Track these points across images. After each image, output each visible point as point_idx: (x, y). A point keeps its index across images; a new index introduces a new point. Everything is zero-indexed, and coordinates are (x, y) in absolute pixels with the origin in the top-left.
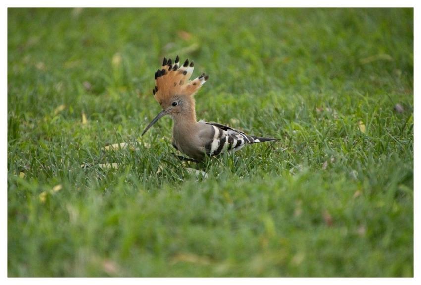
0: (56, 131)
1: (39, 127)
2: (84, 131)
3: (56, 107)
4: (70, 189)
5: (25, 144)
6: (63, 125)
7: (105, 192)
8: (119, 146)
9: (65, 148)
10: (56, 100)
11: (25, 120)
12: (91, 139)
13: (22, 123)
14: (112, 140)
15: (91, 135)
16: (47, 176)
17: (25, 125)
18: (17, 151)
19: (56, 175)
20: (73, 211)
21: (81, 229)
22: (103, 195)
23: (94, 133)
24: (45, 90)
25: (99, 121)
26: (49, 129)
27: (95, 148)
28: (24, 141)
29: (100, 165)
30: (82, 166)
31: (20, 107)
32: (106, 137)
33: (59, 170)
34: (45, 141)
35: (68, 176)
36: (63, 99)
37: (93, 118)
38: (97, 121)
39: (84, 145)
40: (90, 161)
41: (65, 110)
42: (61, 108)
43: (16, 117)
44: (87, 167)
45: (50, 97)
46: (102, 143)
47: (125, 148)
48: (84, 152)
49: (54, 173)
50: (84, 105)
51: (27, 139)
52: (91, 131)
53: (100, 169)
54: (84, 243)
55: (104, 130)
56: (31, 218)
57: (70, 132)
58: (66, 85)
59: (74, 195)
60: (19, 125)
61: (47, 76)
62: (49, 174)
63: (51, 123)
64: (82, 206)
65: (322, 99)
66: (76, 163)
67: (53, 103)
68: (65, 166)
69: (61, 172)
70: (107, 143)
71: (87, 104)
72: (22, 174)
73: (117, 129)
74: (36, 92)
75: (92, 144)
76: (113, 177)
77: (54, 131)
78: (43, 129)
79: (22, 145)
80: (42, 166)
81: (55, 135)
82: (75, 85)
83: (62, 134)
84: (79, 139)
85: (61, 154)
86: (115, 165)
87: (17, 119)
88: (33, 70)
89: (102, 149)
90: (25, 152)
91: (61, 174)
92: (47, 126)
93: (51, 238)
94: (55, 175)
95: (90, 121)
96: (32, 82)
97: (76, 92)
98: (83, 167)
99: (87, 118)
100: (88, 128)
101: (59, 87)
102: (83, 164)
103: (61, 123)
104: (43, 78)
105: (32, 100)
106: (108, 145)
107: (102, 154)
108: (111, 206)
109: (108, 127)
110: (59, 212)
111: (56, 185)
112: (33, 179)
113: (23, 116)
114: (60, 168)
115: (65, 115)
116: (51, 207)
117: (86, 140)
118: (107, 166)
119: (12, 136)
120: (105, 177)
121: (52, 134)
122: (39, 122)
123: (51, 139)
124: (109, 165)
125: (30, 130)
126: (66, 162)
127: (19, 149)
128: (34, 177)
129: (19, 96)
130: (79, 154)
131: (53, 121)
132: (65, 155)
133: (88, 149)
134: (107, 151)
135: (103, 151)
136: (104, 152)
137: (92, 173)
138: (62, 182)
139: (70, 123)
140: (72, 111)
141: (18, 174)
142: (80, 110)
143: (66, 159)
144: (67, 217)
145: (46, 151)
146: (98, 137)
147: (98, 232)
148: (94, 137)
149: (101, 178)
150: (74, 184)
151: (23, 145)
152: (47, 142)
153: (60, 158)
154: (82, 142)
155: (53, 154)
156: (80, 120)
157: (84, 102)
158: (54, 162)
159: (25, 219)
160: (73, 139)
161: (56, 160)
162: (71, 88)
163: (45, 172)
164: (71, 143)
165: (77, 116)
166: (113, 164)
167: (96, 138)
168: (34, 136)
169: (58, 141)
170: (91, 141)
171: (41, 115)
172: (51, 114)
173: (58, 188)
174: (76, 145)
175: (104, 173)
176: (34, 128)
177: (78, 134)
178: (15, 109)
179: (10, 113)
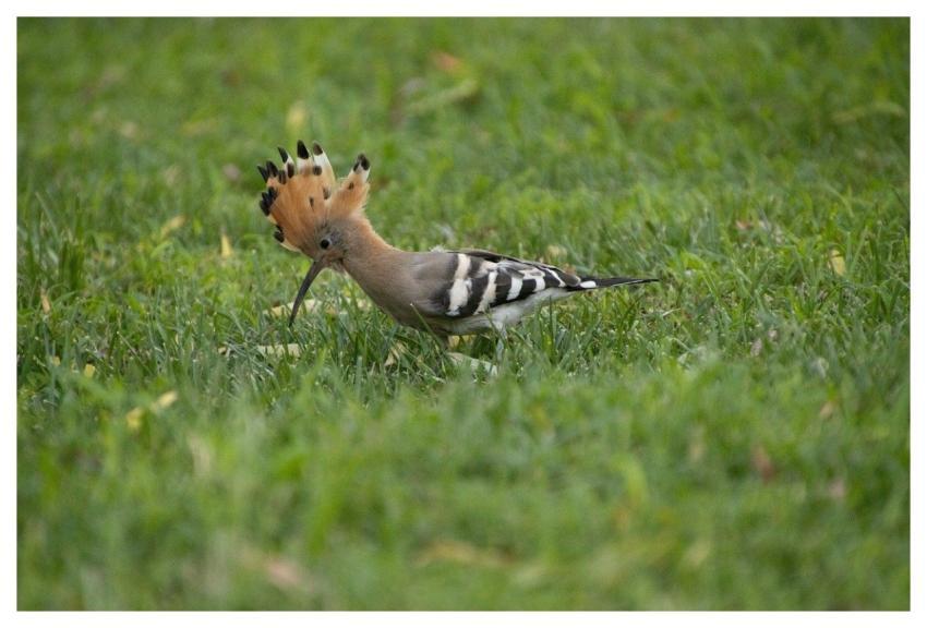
0: (163, 274)
1: (125, 265)
2: (226, 272)
3: (163, 220)
4: (194, 402)
5: (97, 304)
6: (178, 260)
7: (271, 407)
9: (183, 309)
10: (164, 206)
11: (96, 249)
12: (241, 290)
13: (89, 256)
14: (287, 293)
15: (240, 282)
16: (146, 373)
17: (96, 261)
18: (79, 319)
19: (165, 370)
20: (202, 449)
21: (220, 489)
22: (267, 415)
23: (247, 279)
24: (138, 182)
25: (259, 251)
26: (149, 270)
27: (249, 309)
28: (95, 296)
29: (261, 349)
30: (221, 350)
31: (84, 224)
32: (275, 286)
33: (172, 359)
34: (140, 294)
35: (190, 372)
36: (179, 202)
37: (245, 245)
38: (254, 252)
39: (224, 304)
40: (239, 340)
41: (183, 227)
42: (175, 223)
43: (76, 243)
44: (232, 352)
45: (150, 198)
46: (265, 299)
47: (315, 310)
48: (225, 320)
49: (158, 367)
50: (226, 217)
51: (100, 292)
52: (241, 272)
53: (260, 358)
54: (226, 521)
55: (269, 271)
56: (111, 464)
57: (194, 276)
58: (185, 171)
59: (204, 415)
60: (82, 259)
61: (144, 153)
62: (148, 368)
63: (153, 255)
64: (221, 439)
65: (750, 201)
66: (208, 343)
67: (157, 211)
68: (183, 351)
69: (175, 363)
70: (275, 299)
71: (231, 215)
72: (90, 369)
73: (298, 270)
74: (119, 188)
75: (243, 302)
76: (288, 373)
77: (160, 272)
78: (136, 268)
79: (89, 304)
80: (134, 350)
81: (162, 282)
82: (205, 172)
83: (177, 280)
84: (214, 292)
85: (175, 323)
86: (294, 348)
87: (77, 247)
88: (114, 139)
89: (266, 312)
90: (95, 319)
91: (176, 368)
92: (144, 263)
93: (154, 508)
94: (162, 370)
95: (239, 252)
96: (113, 167)
97: (207, 187)
98: (224, 353)
99: (232, 244)
100: (234, 268)
101: (169, 176)
102: (223, 345)
103: (174, 257)
104: (135, 157)
105: (111, 205)
106: (277, 304)
107: (266, 323)
108: (285, 439)
109: (277, 264)
110: (171, 452)
111: (166, 390)
112: (115, 380)
113: (92, 241)
114: (172, 355)
115: (185, 239)
116: (155, 442)
117: (230, 293)
118: (275, 350)
119: (68, 286)
120: (272, 374)
121: (155, 280)
122: (126, 253)
123: (153, 292)
124: (281, 347)
125: (108, 272)
126: (187, 341)
127: (84, 313)
128: (115, 374)
129: (82, 196)
130: (215, 324)
131: (158, 251)
132: (184, 325)
133: (233, 314)
134: (277, 318)
135: (267, 318)
136: (269, 320)
137: (243, 366)
138: (178, 386)
139: (195, 256)
140: (199, 229)
141: (82, 367)
142: (216, 228)
143: (186, 334)
144: (187, 462)
145: (143, 318)
146: (255, 287)
147: (258, 497)
148: (247, 286)
149: (262, 377)
150: (204, 389)
151: (92, 305)
152: (144, 298)
153: (172, 333)
154: (221, 298)
155: (158, 326)
156: (215, 252)
157: (225, 208)
158: (160, 342)
159: (97, 466)
160: (201, 291)
161: (164, 337)
162: (196, 180)
163: (139, 363)
164: (198, 301)
165: (210, 240)
166: (289, 346)
167: (251, 288)
168: (115, 284)
169: (169, 295)
170: (241, 296)
171: (132, 239)
172: (154, 236)
173: (168, 399)
174: (209, 304)
175: (270, 366)
176: (117, 267)
177: (213, 279)
178: (74, 225)
179: (62, 234)
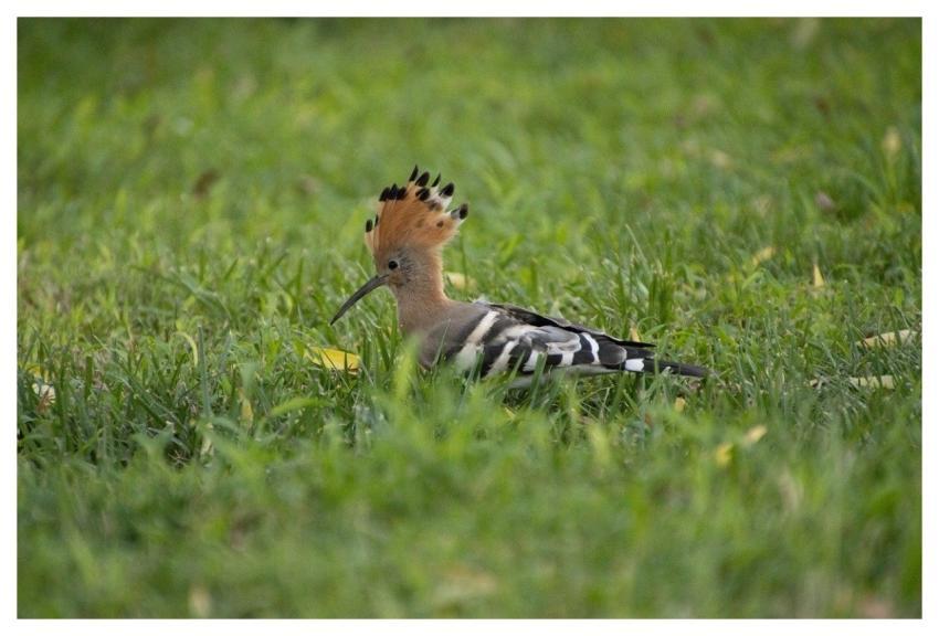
0: (754, 304)
1: (716, 297)
2: (817, 303)
3: (753, 251)
4: (784, 435)
5: (687, 336)
6: (770, 290)
7: (864, 441)
8: (897, 336)
9: (774, 341)
10: (755, 236)
11: (686, 281)
12: (833, 322)
13: (679, 288)
14: (880, 322)
15: (832, 313)
16: (735, 405)
17: (687, 294)
18: (668, 352)
19: (755, 404)
20: (792, 486)
21: (810, 527)
22: (859, 450)
23: (839, 309)
24: (729, 212)
25: (851, 281)
26: (739, 300)
27: (841, 341)
28: (685, 328)
29: (854, 381)
30: (812, 382)
31: (674, 254)
32: (868, 316)
33: (762, 392)
34: (730, 326)
35: (780, 405)
36: (770, 232)
37: (837, 275)
38: (846, 281)
39: (816, 335)
40: (830, 372)
41: (774, 258)
42: (766, 253)
43: (666, 274)
44: (824, 384)
45: (740, 229)
46: (857, 329)
47: (910, 341)
48: (816, 352)
49: (749, 400)
50: (818, 245)
51: (690, 324)
52: (833, 303)
53: (853, 390)
54: (818, 559)
55: (862, 300)
56: (700, 500)
57: (786, 307)
58: (777, 199)
59: (794, 450)
60: (672, 291)
61: (737, 184)
62: (737, 402)
63: (744, 286)
64: (811, 478)
66: (799, 375)
67: (748, 241)
68: (773, 383)
69: (765, 396)
70: (868, 330)
71: (824, 245)
72: (680, 403)
73: (892, 299)
74: (709, 218)
75: (835, 333)
76: (882, 408)
77: (751, 304)
78: (726, 300)
79: (679, 336)
80: (724, 383)
81: (752, 313)
82: (797, 199)
83: (767, 311)
84: (806, 323)
85: (765, 355)
86: (887, 380)
87: (667, 279)
88: (706, 167)
89: (859, 343)
90: (686, 353)
91: (766, 401)
92: (733, 295)
93: (743, 546)
94: (752, 403)
95: (831, 282)
96: (703, 197)
97: (800, 216)
98: (815, 385)
99: (824, 274)
100: (826, 298)
101: (761, 206)
102: (813, 377)
103: (764, 288)
104: (726, 187)
105: (701, 236)
106: (870, 335)
107: (859, 354)
108: (877, 474)
109: (870, 293)
110: (761, 489)
111: (754, 424)
112: (704, 413)
113: (682, 273)
114: (762, 387)
115: (774, 270)
116: (745, 472)
117: (822, 324)
118: (869, 382)
119: (658, 319)
120: (864, 406)
121: (745, 311)
122: (716, 284)
123: (744, 323)
124: (875, 379)
125: (698, 304)
126: (777, 374)
127: (674, 346)
128: (705, 408)
129: (672, 228)
130: (806, 357)
131: (747, 283)
132: (775, 357)
133: (825, 345)
134: (870, 349)
135: (860, 350)
136: (862, 351)
137: (835, 400)
138: (767, 419)
139: (787, 287)
140: (790, 260)
141: (672, 400)
142: (808, 257)
143: (776, 366)
144: (777, 499)
145: (733, 351)
146: (848, 318)
147: (848, 534)
148: (839, 316)
149: (854, 409)
150: (794, 423)
151: (682, 338)
152: (734, 329)
153: (762, 366)
154: (812, 329)
155: (748, 357)
156: (807, 282)
157: (817, 238)
158: (750, 374)
159: (686, 503)
160: (792, 323)
161: (754, 369)
162: (788, 211)
163: (729, 398)
164: (788, 332)
165: (801, 271)
166: (883, 378)
167: (843, 319)
168: (705, 315)
169: (760, 327)
170: (833, 327)
171: (722, 269)
172: (744, 267)
173: (757, 433)
174: (801, 335)
175: (863, 399)
176: (707, 299)
177: (804, 310)
178: (664, 255)
179: (652, 266)
